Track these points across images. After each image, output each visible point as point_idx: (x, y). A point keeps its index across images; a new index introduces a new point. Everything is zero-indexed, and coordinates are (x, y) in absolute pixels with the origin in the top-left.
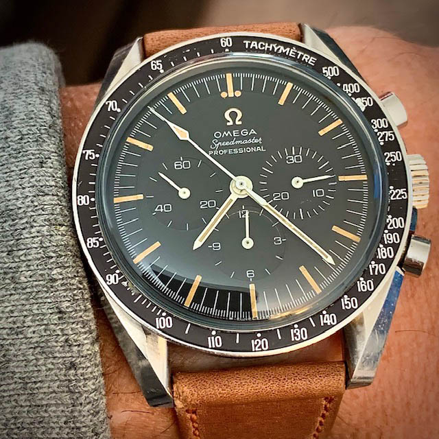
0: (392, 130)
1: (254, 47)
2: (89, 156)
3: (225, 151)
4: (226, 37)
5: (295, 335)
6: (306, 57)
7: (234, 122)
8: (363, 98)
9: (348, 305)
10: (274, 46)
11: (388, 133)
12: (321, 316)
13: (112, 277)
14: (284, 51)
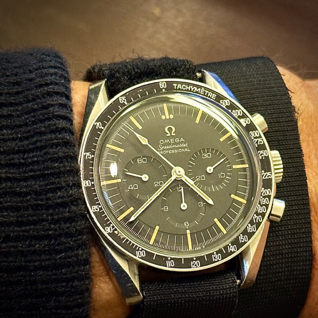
0: (261, 138)
1: (179, 88)
2: (88, 156)
3: (167, 152)
4: (162, 82)
5: (215, 258)
6: (210, 94)
7: (171, 134)
8: (244, 119)
9: (243, 240)
10: (191, 87)
11: (260, 140)
12: (228, 247)
13: (109, 228)
14: (197, 91)
